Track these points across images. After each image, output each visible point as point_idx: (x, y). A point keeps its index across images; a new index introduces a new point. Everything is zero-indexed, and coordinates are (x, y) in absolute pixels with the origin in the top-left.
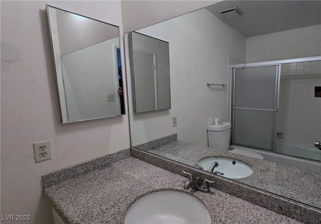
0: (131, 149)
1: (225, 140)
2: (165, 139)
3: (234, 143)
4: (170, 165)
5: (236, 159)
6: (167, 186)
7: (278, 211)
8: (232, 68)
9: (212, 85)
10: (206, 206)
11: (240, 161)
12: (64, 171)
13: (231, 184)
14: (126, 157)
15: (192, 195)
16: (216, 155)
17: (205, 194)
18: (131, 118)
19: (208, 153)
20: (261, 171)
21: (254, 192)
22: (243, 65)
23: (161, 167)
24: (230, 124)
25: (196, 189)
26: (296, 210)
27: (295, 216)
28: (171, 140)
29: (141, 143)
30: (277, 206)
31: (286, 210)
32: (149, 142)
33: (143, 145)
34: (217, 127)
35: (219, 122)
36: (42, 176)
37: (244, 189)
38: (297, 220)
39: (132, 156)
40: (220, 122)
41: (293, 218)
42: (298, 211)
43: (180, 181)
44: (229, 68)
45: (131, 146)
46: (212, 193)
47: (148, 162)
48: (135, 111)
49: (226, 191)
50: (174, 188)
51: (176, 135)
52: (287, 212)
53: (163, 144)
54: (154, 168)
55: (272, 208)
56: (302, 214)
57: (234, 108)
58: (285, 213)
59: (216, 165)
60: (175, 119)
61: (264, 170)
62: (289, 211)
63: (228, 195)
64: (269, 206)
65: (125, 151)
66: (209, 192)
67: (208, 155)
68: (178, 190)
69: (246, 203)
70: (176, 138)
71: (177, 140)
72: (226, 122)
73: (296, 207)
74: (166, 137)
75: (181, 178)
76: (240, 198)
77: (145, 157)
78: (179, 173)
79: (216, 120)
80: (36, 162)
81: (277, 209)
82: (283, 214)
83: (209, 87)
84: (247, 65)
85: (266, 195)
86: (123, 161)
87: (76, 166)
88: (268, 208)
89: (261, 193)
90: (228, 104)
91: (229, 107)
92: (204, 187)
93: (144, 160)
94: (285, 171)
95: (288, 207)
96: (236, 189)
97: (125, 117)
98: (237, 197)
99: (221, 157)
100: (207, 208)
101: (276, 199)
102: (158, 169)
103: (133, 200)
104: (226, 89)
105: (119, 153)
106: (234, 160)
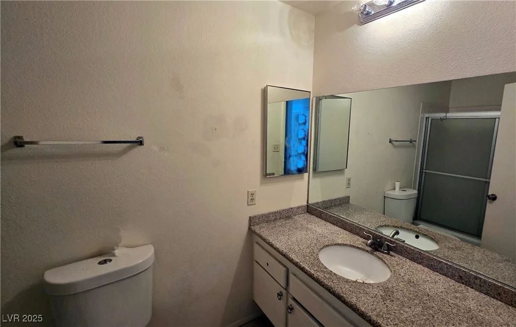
0: (307, 206)
1: (407, 211)
2: (338, 201)
3: (420, 218)
4: (349, 225)
5: (420, 233)
6: (348, 243)
7: (458, 280)
8: (427, 118)
9: (396, 141)
10: (386, 263)
11: (425, 236)
12: (263, 216)
13: (412, 250)
14: (303, 212)
15: (372, 253)
16: (396, 225)
17: (385, 255)
18: (311, 176)
19: (387, 221)
20: (449, 248)
21: (435, 260)
22: (443, 115)
23: (338, 227)
24: (416, 192)
25: (377, 250)
26: (476, 281)
27: (474, 286)
28: (344, 202)
29: (316, 202)
30: (457, 275)
31: (466, 280)
32: (323, 202)
33: (318, 203)
34: (397, 193)
35: (400, 188)
36: (250, 217)
37: (425, 256)
38: (476, 290)
39: (307, 212)
40: (402, 188)
41: (472, 288)
42: (478, 282)
43: (359, 241)
44: (421, 118)
45: (308, 203)
46: (392, 256)
47: (326, 220)
48: (315, 170)
49: (406, 256)
50: (355, 245)
51: (349, 197)
52: (466, 282)
53: (335, 205)
54: (333, 227)
55: (452, 277)
56: (482, 285)
57: (424, 171)
58: (464, 283)
59: (397, 233)
60: (349, 180)
61: (452, 249)
62: (469, 281)
63: (408, 260)
64: (449, 274)
65: (303, 206)
66: (389, 254)
67: (387, 224)
68: (358, 248)
69: (426, 269)
70: (349, 201)
71: (349, 203)
72: (411, 188)
73: (476, 278)
74: (339, 199)
75: (360, 239)
76: (420, 264)
77: (323, 215)
78: (357, 234)
79: (398, 185)
80: (248, 205)
81: (457, 278)
82: (463, 283)
83: (392, 144)
84: (450, 115)
85: (447, 264)
86: (301, 215)
87: (270, 214)
88: (448, 276)
89: (442, 262)
90: (416, 165)
91: (416, 169)
92: (385, 249)
93: (321, 217)
94: (480, 254)
95: (468, 277)
96: (417, 255)
97: (306, 175)
98: (417, 263)
99: (401, 228)
100: (387, 265)
101: (457, 268)
102: (336, 228)
103: (322, 247)
104: (414, 146)
105: (298, 208)
106: (416, 234)
